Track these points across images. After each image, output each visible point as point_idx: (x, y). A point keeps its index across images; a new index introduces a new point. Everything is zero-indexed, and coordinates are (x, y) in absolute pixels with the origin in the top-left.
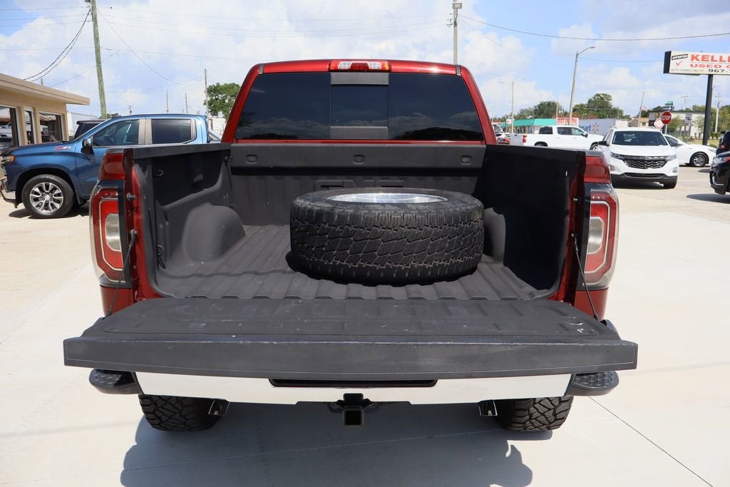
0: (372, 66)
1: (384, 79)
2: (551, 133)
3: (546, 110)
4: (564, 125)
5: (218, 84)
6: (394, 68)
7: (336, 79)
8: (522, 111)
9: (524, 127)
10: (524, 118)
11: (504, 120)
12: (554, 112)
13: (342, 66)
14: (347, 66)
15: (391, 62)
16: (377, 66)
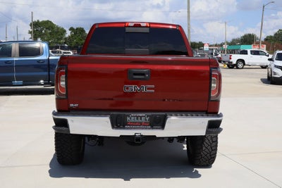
0: (142, 25)
1: (147, 30)
2: (247, 54)
3: (249, 39)
4: (256, 49)
5: (38, 21)
6: (151, 25)
7: (128, 30)
8: (234, 40)
9: (234, 50)
10: (235, 44)
11: (221, 45)
12: (253, 41)
13: (130, 24)
14: (132, 25)
15: (150, 23)
16: (145, 25)
